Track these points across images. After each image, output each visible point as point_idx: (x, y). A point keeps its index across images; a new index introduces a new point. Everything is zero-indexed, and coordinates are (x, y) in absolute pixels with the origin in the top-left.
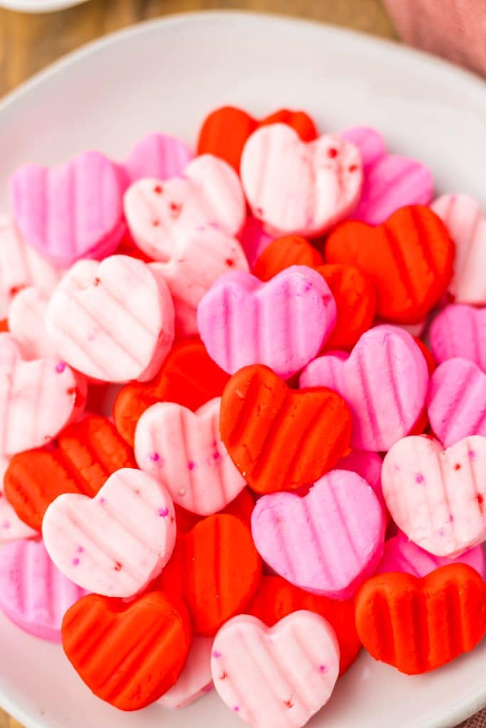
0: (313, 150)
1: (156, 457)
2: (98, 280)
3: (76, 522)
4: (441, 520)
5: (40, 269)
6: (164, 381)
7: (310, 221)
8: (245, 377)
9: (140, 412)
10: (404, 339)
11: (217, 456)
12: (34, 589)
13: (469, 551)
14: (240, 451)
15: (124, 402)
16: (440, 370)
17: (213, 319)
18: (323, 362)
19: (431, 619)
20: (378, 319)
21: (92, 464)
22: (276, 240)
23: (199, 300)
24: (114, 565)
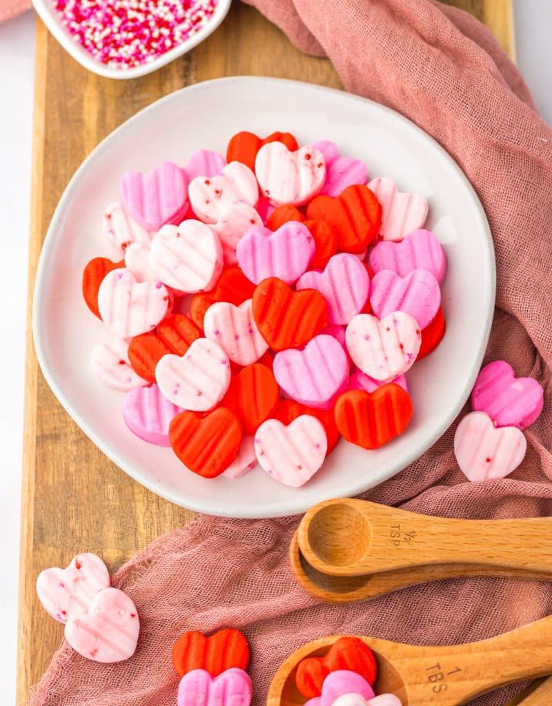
0: (297, 156)
1: (217, 333)
2: (179, 234)
3: (174, 370)
4: (381, 361)
5: (139, 233)
6: (219, 290)
7: (297, 196)
8: (267, 284)
9: (206, 309)
10: (355, 260)
11: (251, 331)
12: (149, 413)
13: (397, 378)
14: (265, 327)
15: (197, 303)
16: (376, 278)
17: (245, 253)
18: (309, 274)
19: (377, 414)
20: (338, 250)
21: (179, 340)
22: (277, 208)
23: (236, 244)
24: (198, 393)
